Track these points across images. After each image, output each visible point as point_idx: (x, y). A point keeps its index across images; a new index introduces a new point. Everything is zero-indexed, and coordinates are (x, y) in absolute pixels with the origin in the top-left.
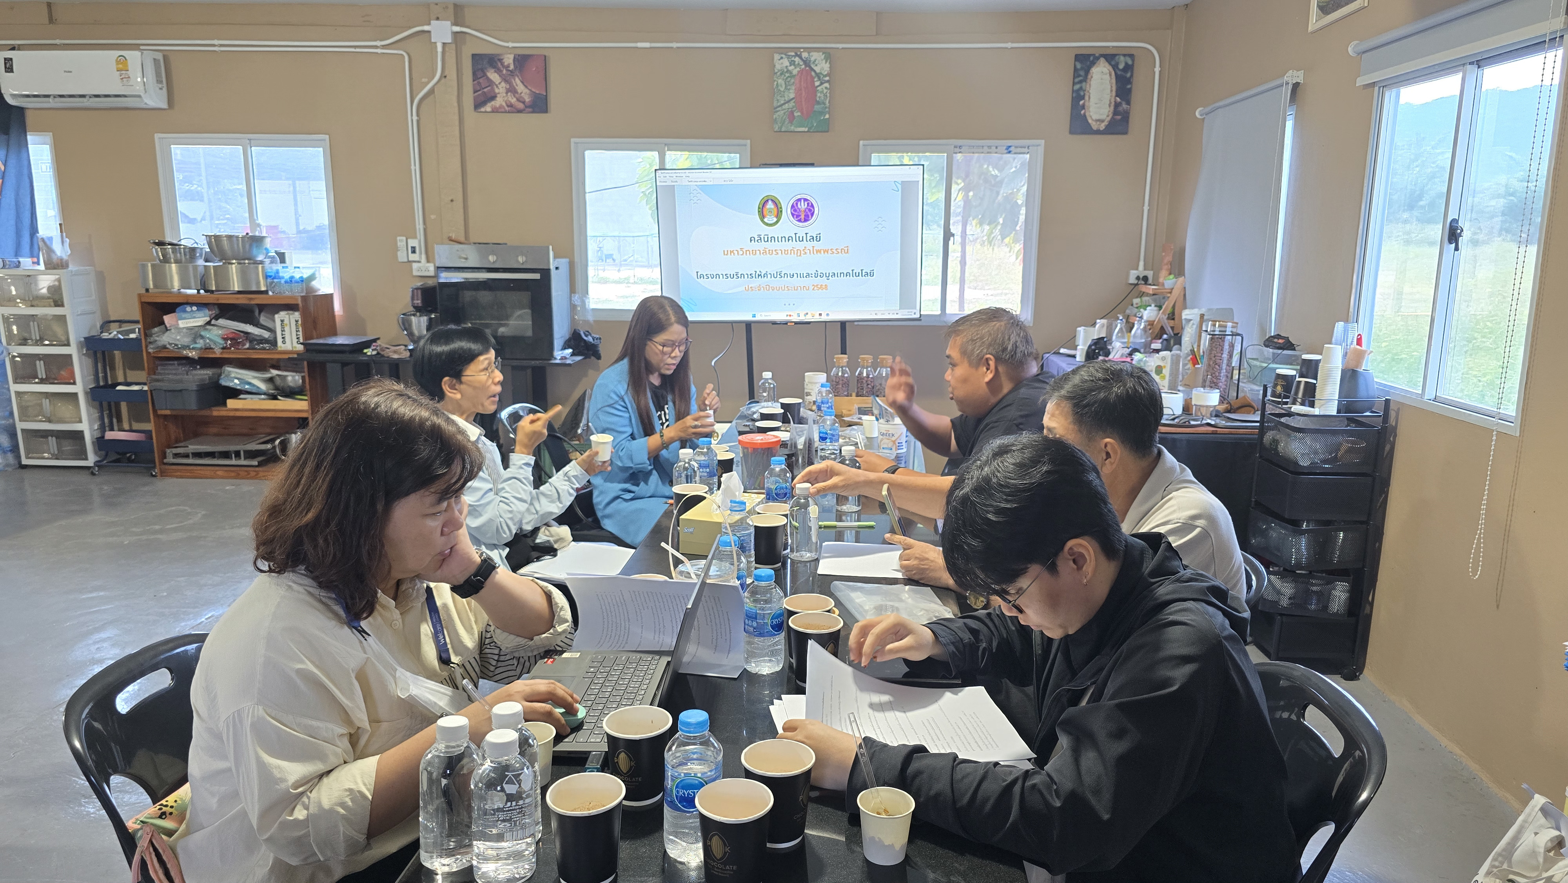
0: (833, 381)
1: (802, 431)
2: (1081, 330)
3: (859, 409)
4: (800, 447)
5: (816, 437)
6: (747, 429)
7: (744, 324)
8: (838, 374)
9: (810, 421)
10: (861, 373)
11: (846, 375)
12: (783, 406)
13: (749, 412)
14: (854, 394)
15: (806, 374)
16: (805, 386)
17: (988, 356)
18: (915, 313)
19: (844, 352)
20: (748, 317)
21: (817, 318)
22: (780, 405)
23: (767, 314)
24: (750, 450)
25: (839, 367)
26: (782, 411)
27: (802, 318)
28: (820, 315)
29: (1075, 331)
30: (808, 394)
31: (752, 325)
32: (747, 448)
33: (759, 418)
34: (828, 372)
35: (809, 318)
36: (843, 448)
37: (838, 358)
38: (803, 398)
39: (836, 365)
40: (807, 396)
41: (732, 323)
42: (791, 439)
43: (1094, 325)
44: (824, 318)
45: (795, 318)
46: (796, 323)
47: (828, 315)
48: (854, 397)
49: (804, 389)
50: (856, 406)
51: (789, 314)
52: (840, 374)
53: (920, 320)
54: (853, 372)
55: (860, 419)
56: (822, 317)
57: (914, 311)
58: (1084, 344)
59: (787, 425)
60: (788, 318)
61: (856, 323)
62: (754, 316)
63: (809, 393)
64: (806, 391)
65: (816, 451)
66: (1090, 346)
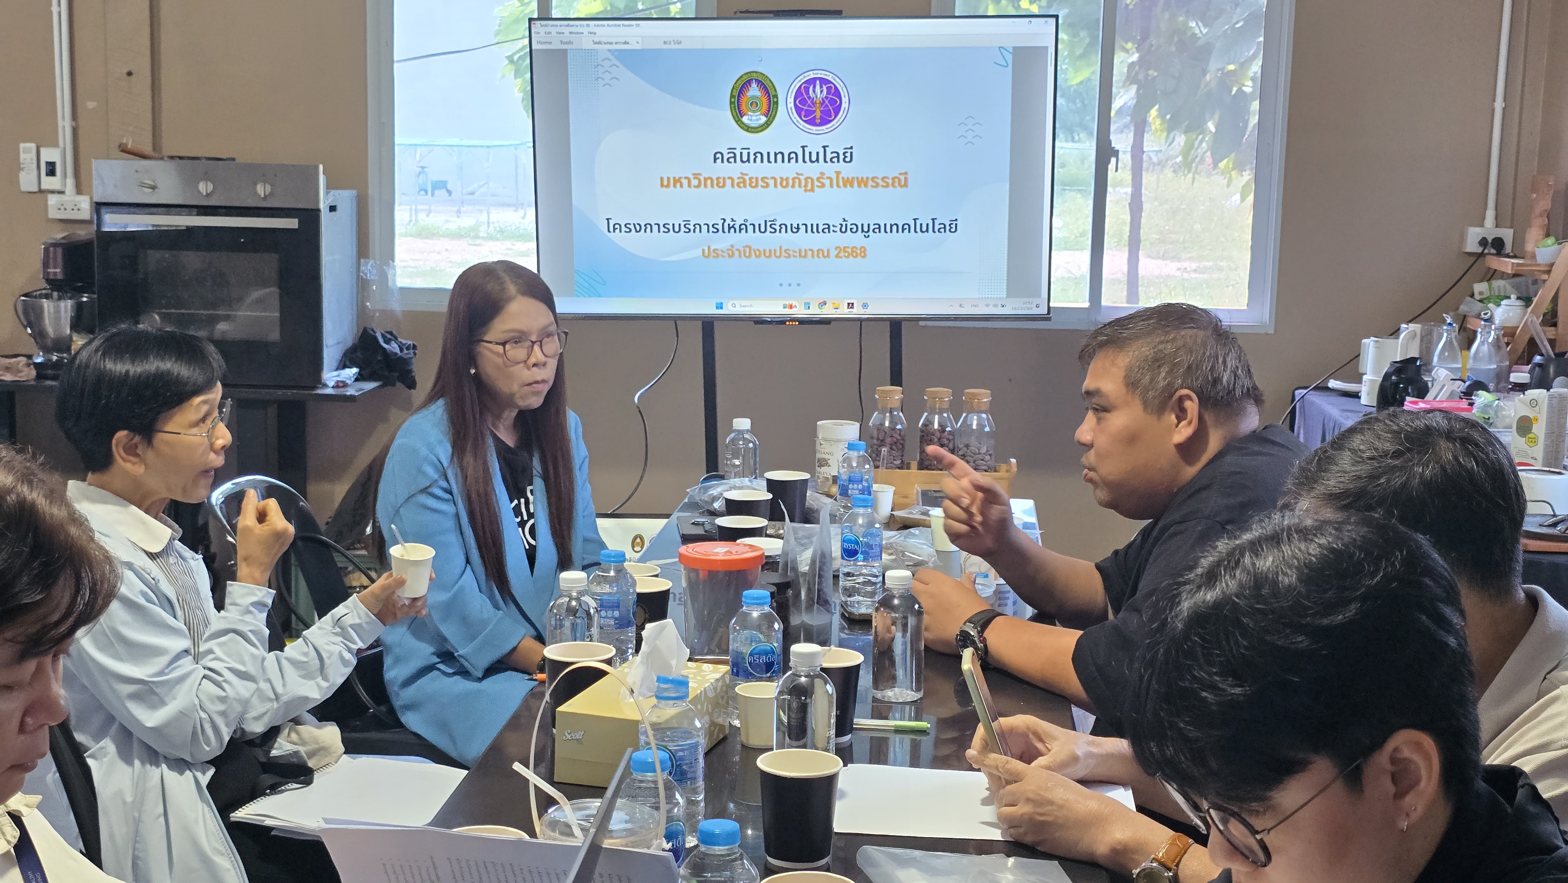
0: (872, 438)
1: (809, 537)
2: (1369, 344)
3: (924, 494)
4: (804, 568)
5: (836, 550)
6: (699, 531)
7: (700, 323)
8: (882, 424)
9: (824, 516)
10: (928, 423)
11: (899, 427)
12: (772, 485)
13: (705, 497)
14: (914, 464)
15: (819, 423)
16: (818, 447)
17: (1185, 392)
18: (1037, 306)
19: (896, 379)
20: (709, 309)
21: (844, 312)
22: (765, 483)
23: (744, 303)
24: (701, 574)
25: (883, 412)
26: (770, 496)
27: (815, 311)
28: (851, 305)
29: (1359, 345)
30: (823, 463)
31: (716, 323)
32: (696, 571)
33: (724, 509)
34: (863, 420)
35: (828, 312)
36: (888, 573)
37: (883, 391)
38: (812, 472)
39: (880, 406)
40: (821, 466)
41: (676, 320)
42: (785, 553)
43: (1395, 333)
44: (858, 312)
45: (800, 312)
46: (802, 322)
47: (865, 306)
48: (914, 470)
49: (814, 452)
50: (918, 488)
51: (788, 302)
52: (887, 424)
53: (1049, 319)
54: (912, 419)
55: (926, 513)
56: (855, 310)
57: (1036, 301)
58: (1375, 372)
59: (778, 524)
60: (787, 311)
61: (922, 323)
62: (720, 306)
63: (825, 460)
64: (818, 456)
65: (836, 577)
66: (1387, 377)
